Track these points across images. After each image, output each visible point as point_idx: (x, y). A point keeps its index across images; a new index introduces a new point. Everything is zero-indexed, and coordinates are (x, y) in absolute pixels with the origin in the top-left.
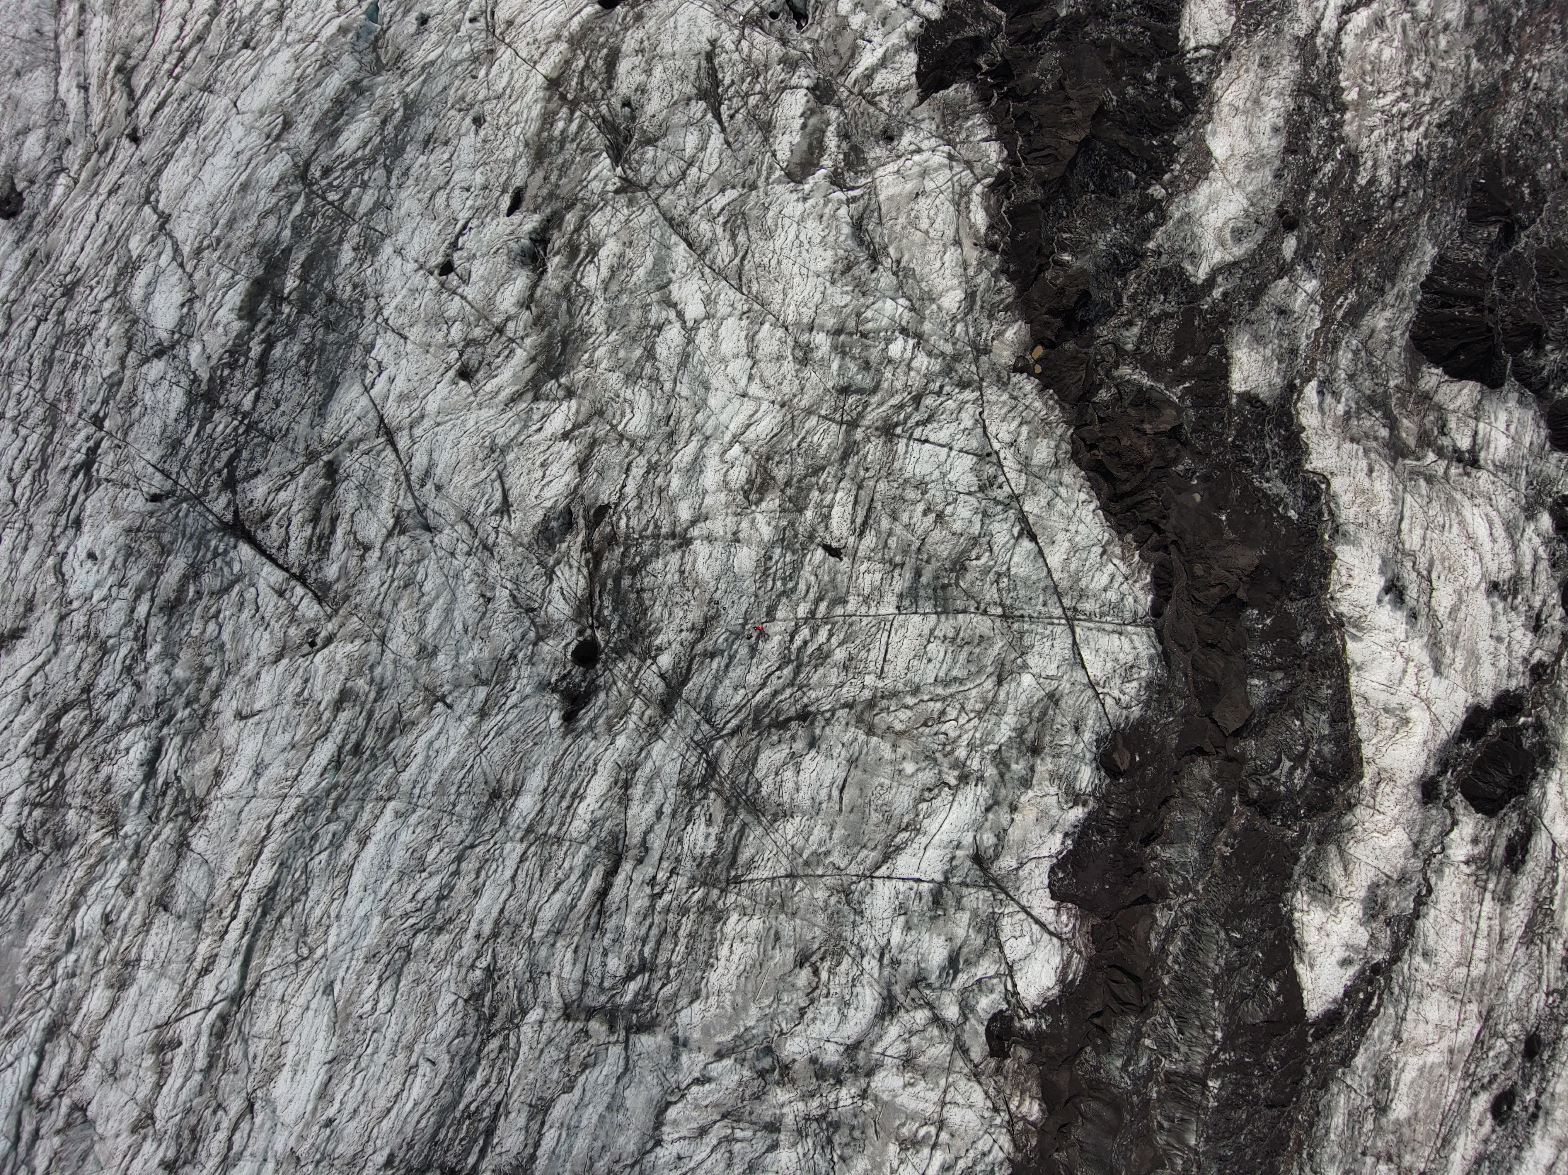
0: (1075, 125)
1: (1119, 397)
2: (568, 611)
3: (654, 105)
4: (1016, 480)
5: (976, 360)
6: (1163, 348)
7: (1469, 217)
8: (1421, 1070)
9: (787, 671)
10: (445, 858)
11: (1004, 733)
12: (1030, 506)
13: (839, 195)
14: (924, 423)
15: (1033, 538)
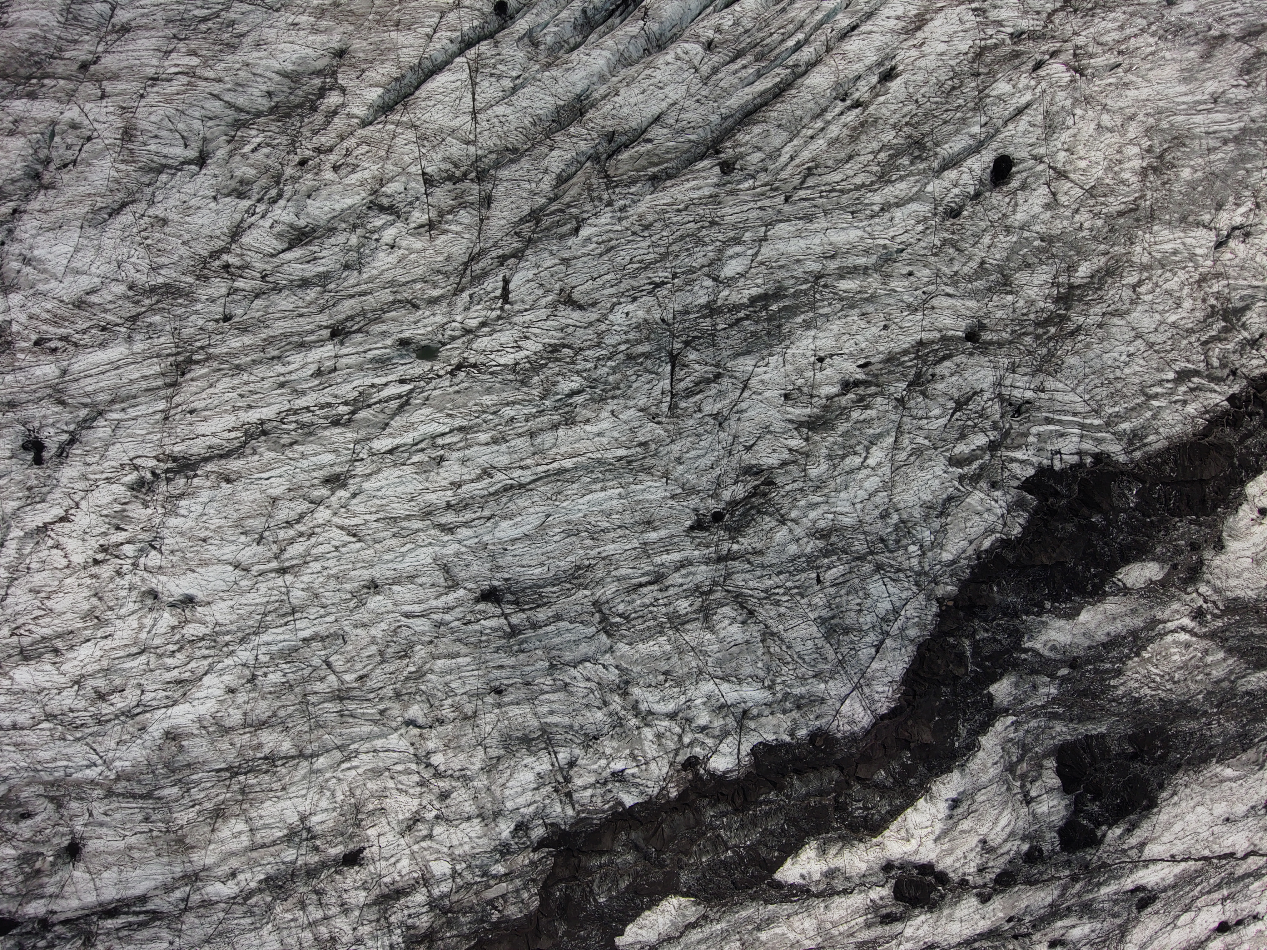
0: (1050, 558)
1: (954, 647)
2: (728, 499)
3: (940, 387)
4: (895, 629)
5: (930, 582)
6: (986, 651)
7: (1130, 736)
8: (783, 934)
9: (763, 595)
10: (617, 522)
11: (797, 691)
12: (889, 642)
13: (956, 483)
14: (892, 579)
15: (877, 652)
